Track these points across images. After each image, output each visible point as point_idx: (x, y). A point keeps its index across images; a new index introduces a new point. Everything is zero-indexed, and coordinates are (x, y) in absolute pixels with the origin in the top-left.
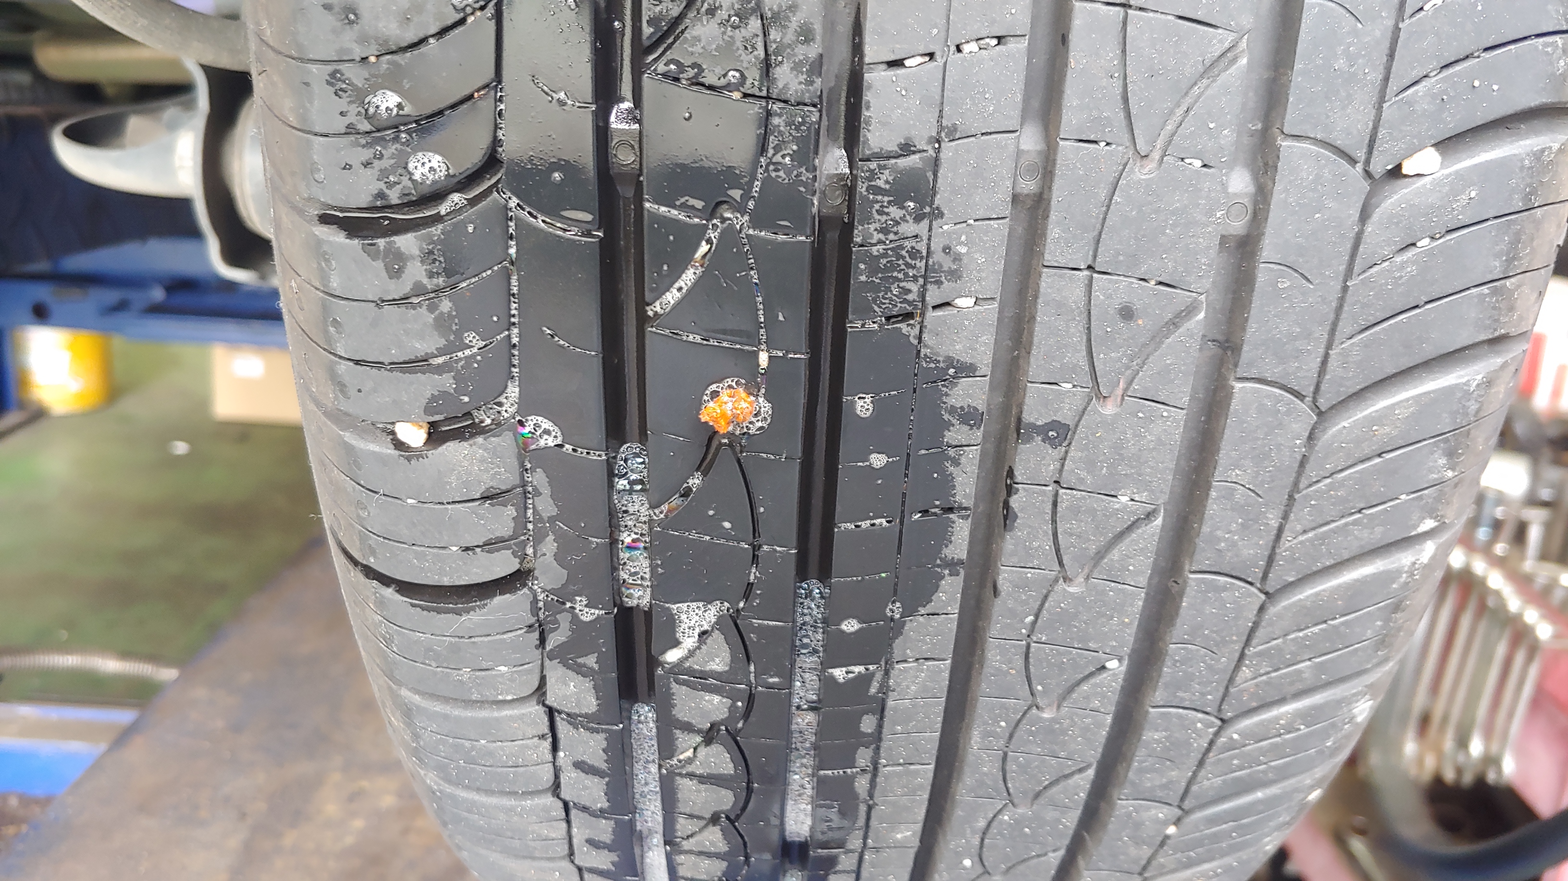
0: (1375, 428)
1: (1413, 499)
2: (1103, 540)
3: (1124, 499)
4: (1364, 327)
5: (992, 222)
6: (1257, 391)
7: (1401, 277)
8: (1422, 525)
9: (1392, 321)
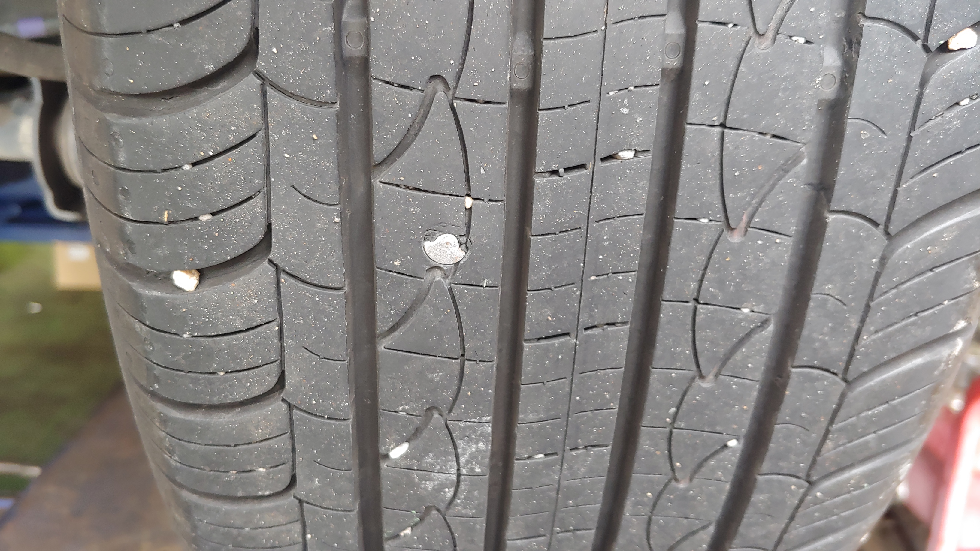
0: (929, 248)
1: (953, 304)
2: (729, 345)
3: (746, 311)
4: (923, 169)
5: (648, 88)
6: (846, 221)
7: (949, 129)
8: (957, 325)
9: (942, 164)
